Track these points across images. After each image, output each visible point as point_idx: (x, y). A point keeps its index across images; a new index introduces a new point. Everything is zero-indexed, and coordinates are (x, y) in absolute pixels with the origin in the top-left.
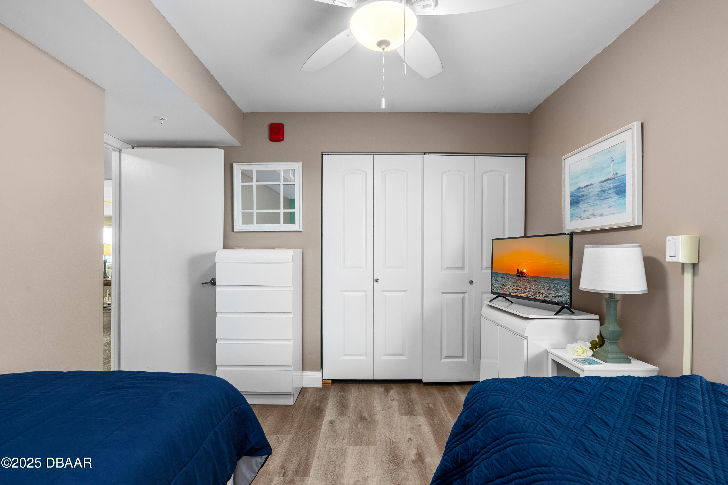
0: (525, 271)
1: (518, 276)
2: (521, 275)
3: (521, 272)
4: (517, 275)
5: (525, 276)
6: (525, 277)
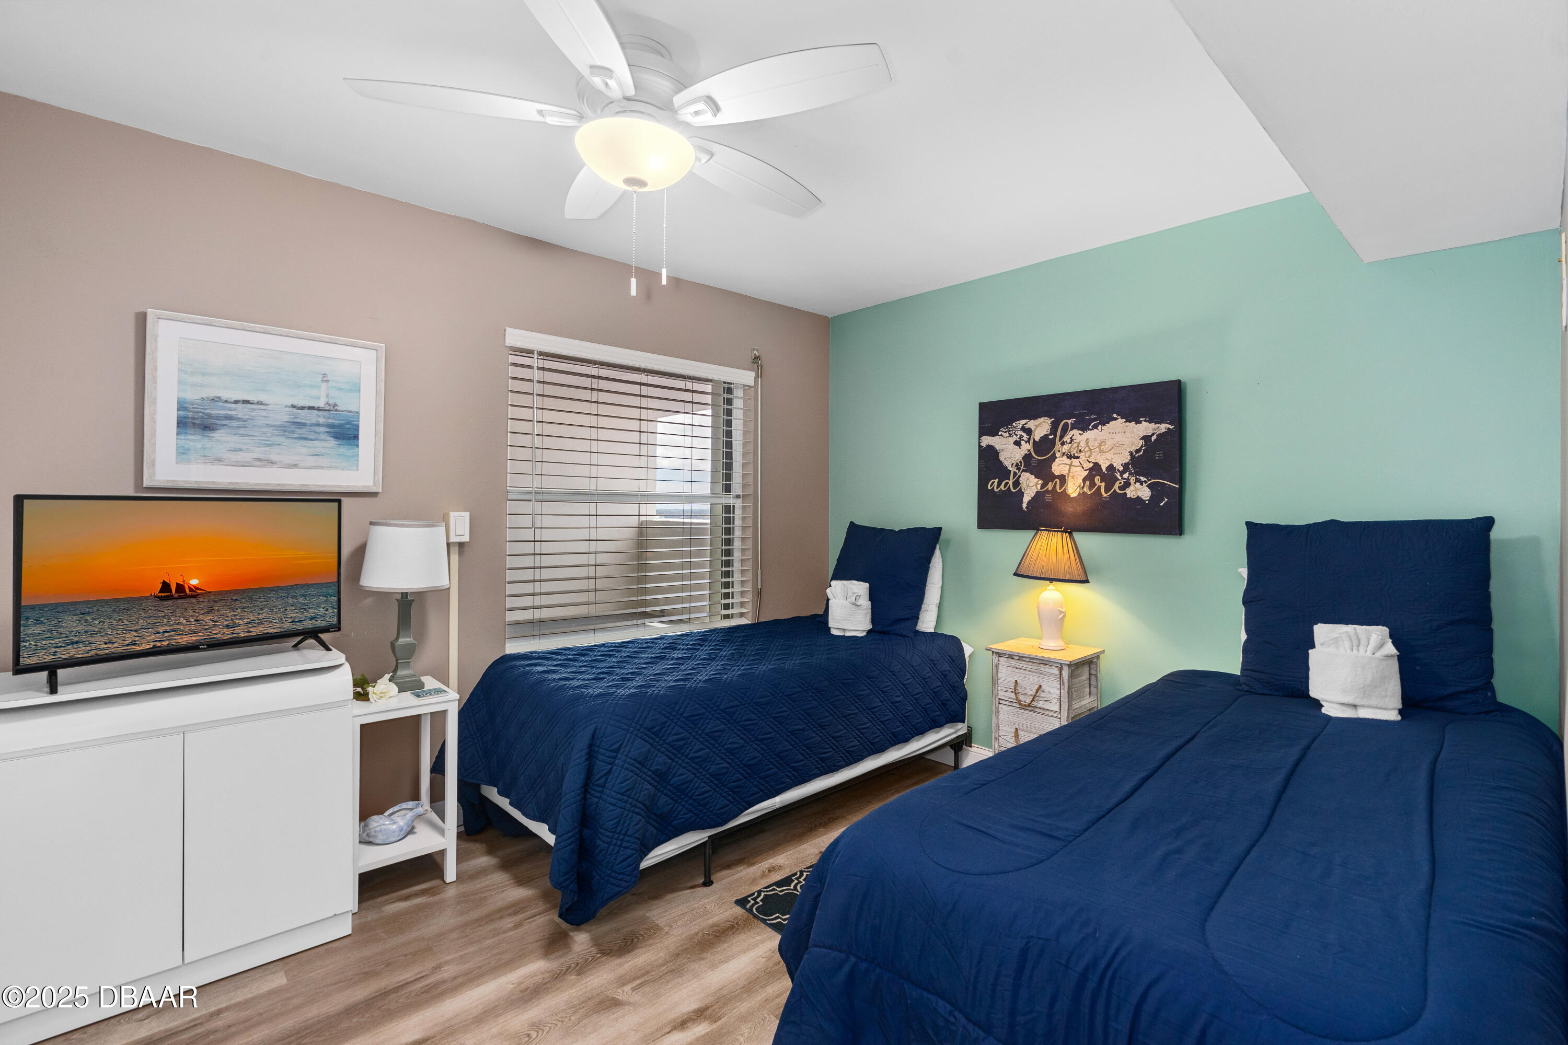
0: (194, 582)
1: (162, 599)
2: (176, 595)
3: (180, 588)
4: (159, 597)
5: (194, 593)
6: (194, 597)
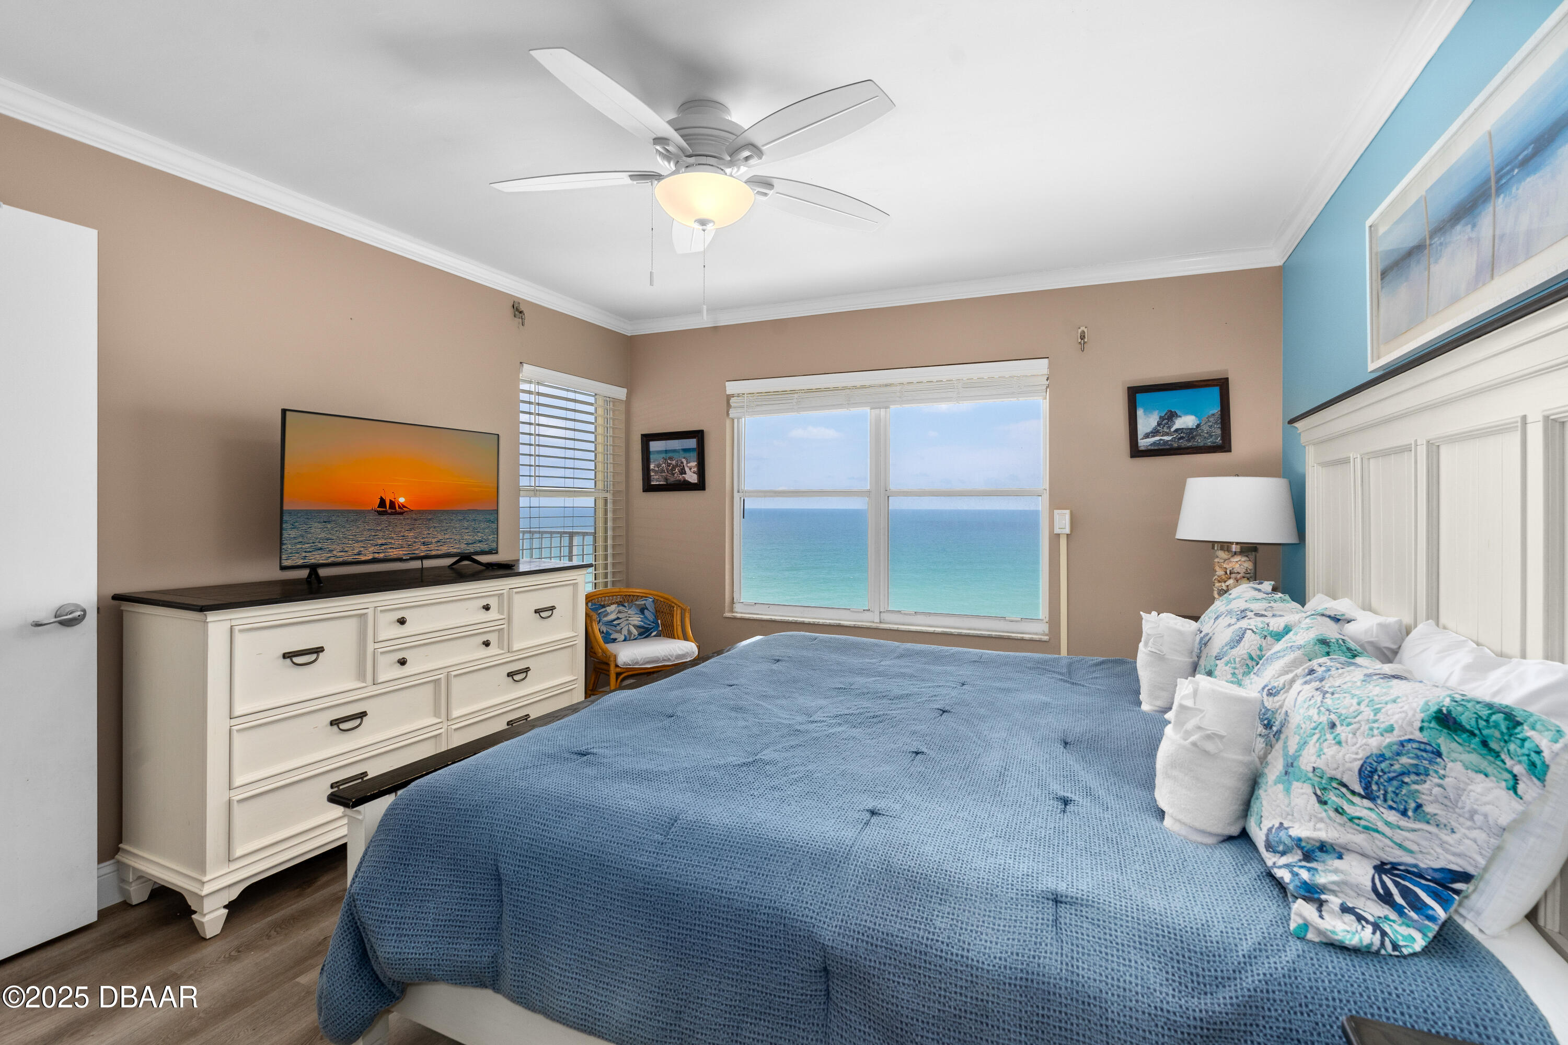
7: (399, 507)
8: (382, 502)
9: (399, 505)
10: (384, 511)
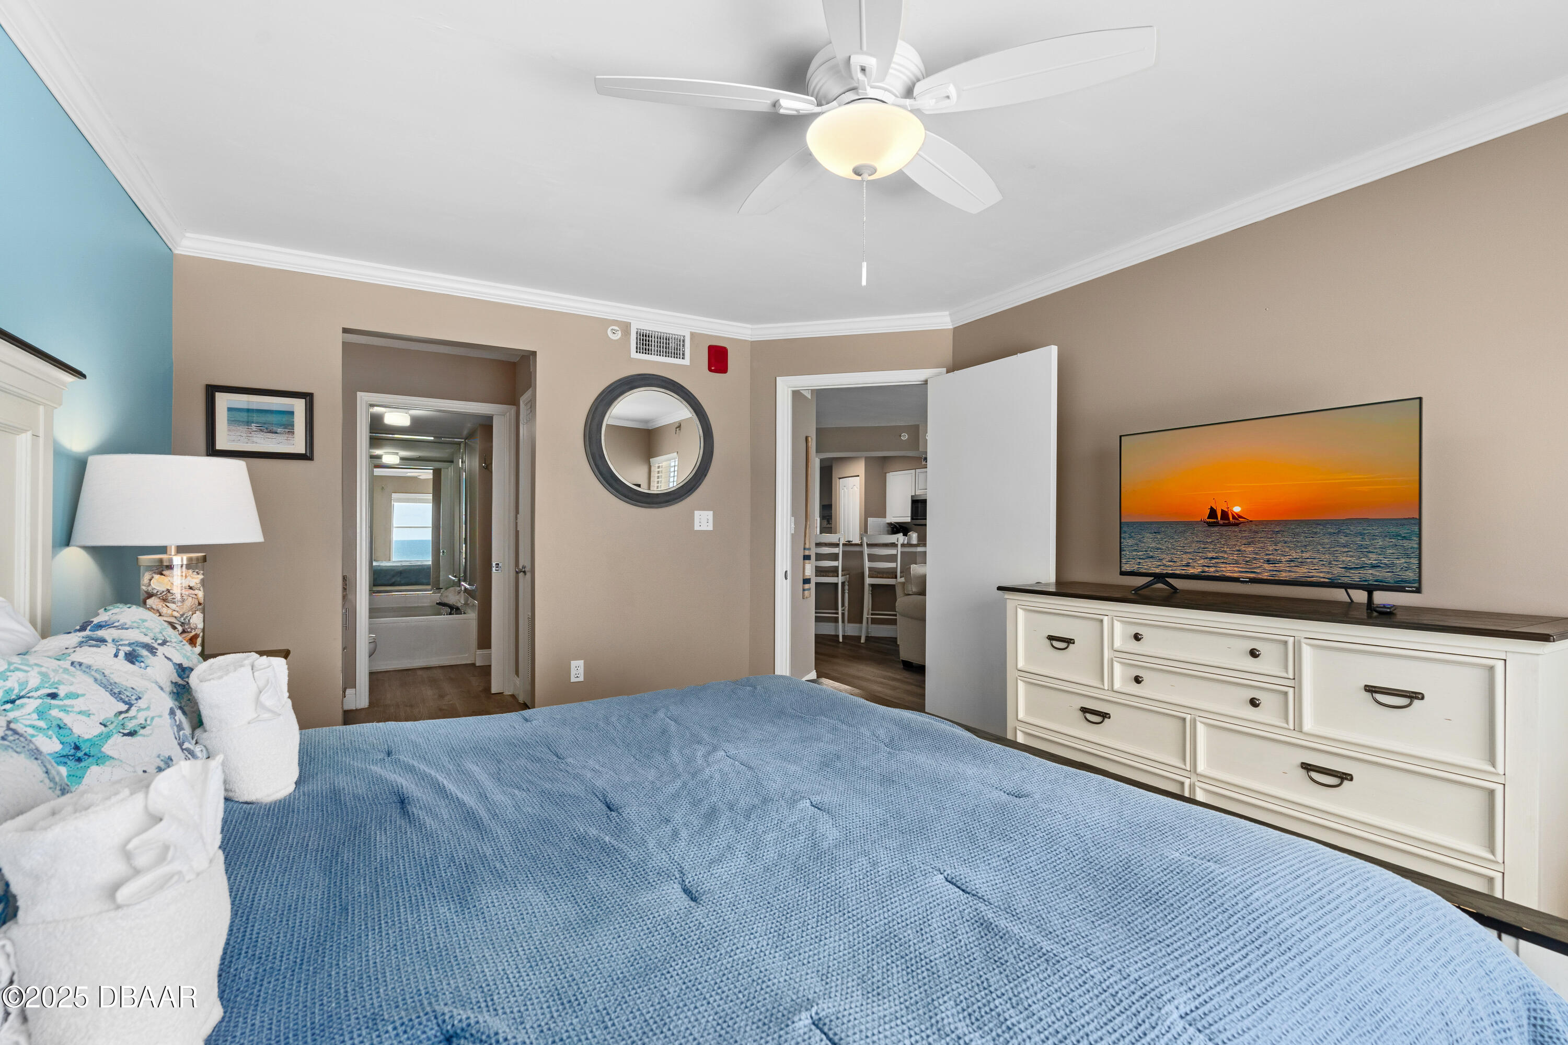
7: (1234, 517)
8: (1213, 513)
9: (1233, 515)
10: (1214, 522)
